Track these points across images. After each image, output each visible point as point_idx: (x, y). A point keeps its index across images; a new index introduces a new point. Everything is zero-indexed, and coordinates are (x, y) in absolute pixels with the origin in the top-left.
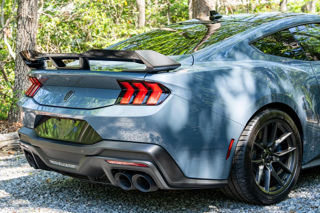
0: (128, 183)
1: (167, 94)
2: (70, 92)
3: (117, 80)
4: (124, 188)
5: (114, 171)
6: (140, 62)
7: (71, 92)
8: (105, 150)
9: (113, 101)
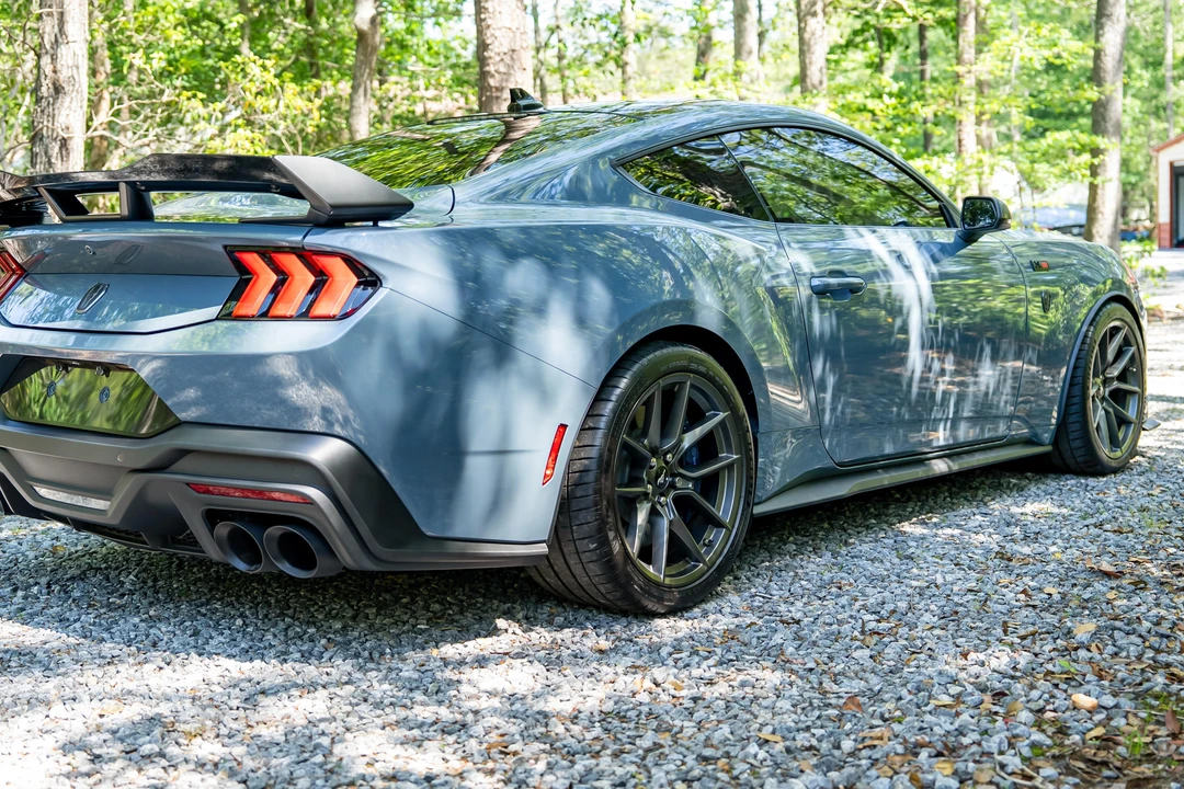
1: (370, 290)
2: (97, 287)
3: (225, 247)
4: (241, 566)
7: (97, 289)
8: (183, 453)
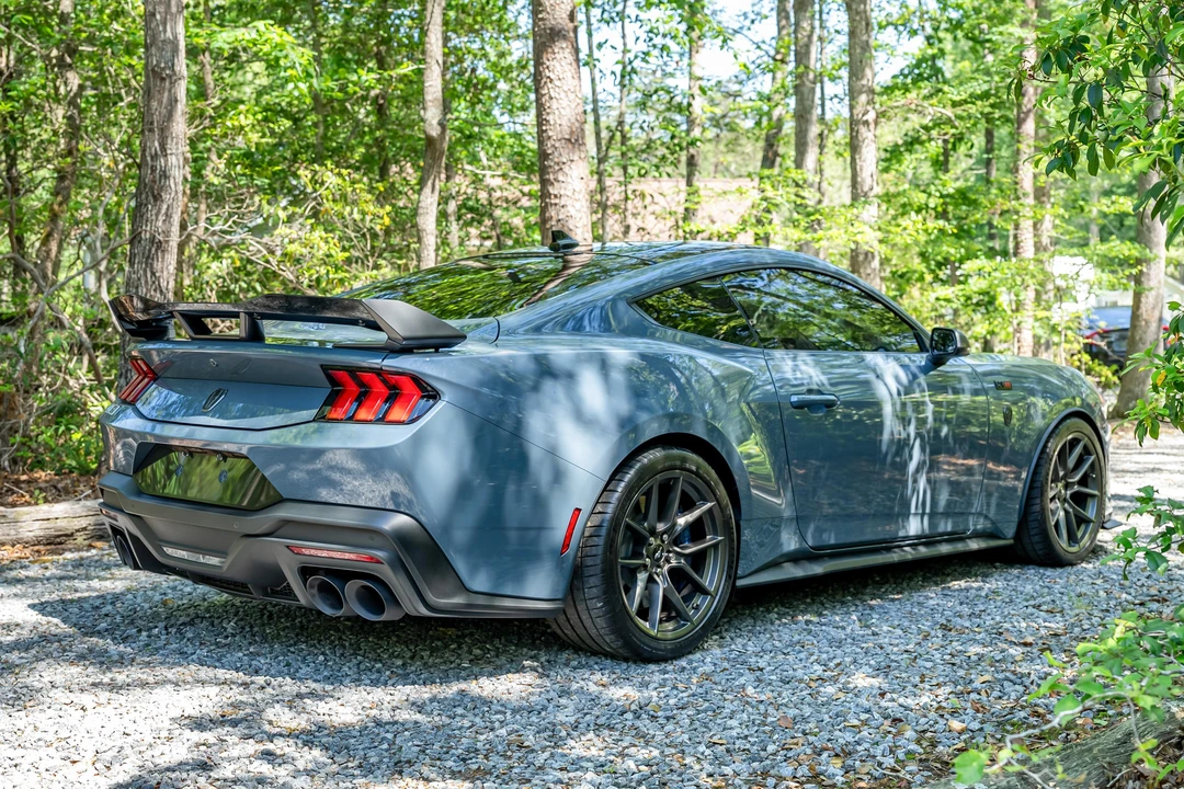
0: (337, 600)
1: (431, 402)
2: (218, 391)
3: (322, 366)
4: (328, 611)
5: (306, 572)
6: (373, 325)
7: (218, 393)
8: (286, 522)
9: (311, 413)
